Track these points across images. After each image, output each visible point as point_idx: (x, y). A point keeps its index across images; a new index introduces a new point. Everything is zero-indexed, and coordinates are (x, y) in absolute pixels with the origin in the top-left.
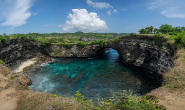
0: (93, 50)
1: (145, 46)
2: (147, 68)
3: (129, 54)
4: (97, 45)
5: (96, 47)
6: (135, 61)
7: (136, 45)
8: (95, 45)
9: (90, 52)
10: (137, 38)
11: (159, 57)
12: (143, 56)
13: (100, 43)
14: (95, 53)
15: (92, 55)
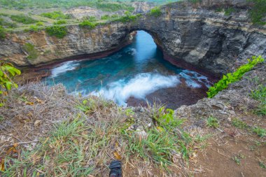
0: (114, 36)
1: (218, 25)
2: (208, 67)
3: (178, 41)
4: (120, 25)
5: (119, 30)
6: (187, 54)
7: (196, 22)
8: (115, 26)
9: (107, 40)
10: (203, 7)
11: (246, 47)
12: (207, 44)
13: (125, 20)
14: (117, 42)
15: (113, 45)
